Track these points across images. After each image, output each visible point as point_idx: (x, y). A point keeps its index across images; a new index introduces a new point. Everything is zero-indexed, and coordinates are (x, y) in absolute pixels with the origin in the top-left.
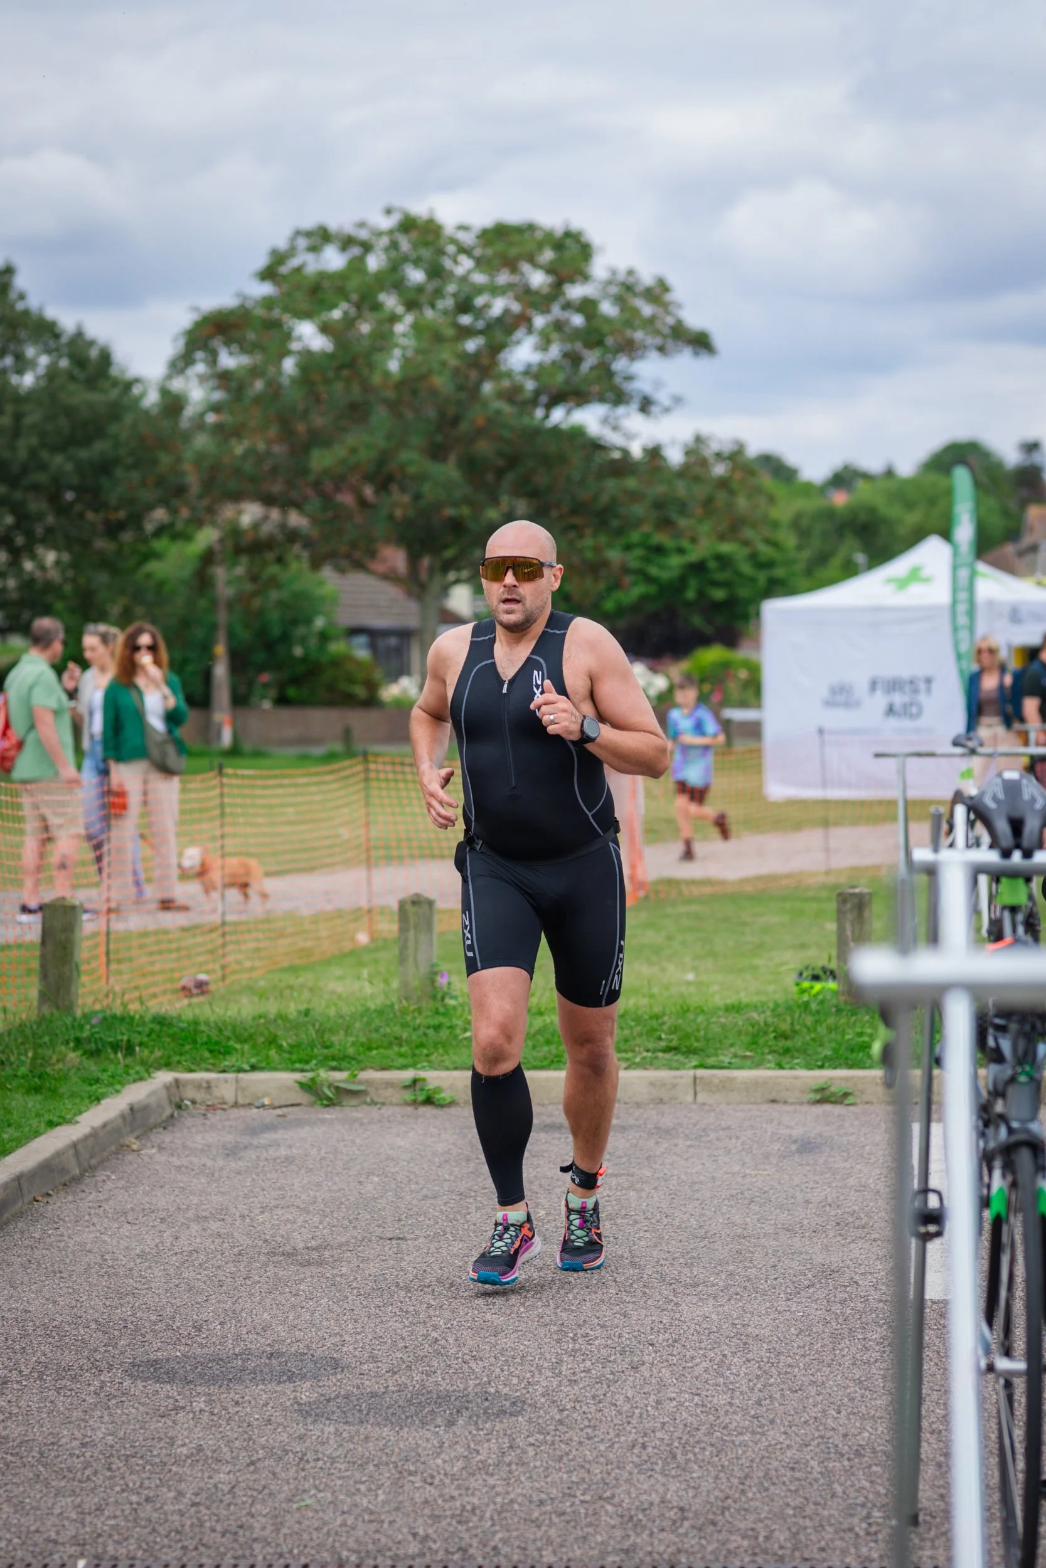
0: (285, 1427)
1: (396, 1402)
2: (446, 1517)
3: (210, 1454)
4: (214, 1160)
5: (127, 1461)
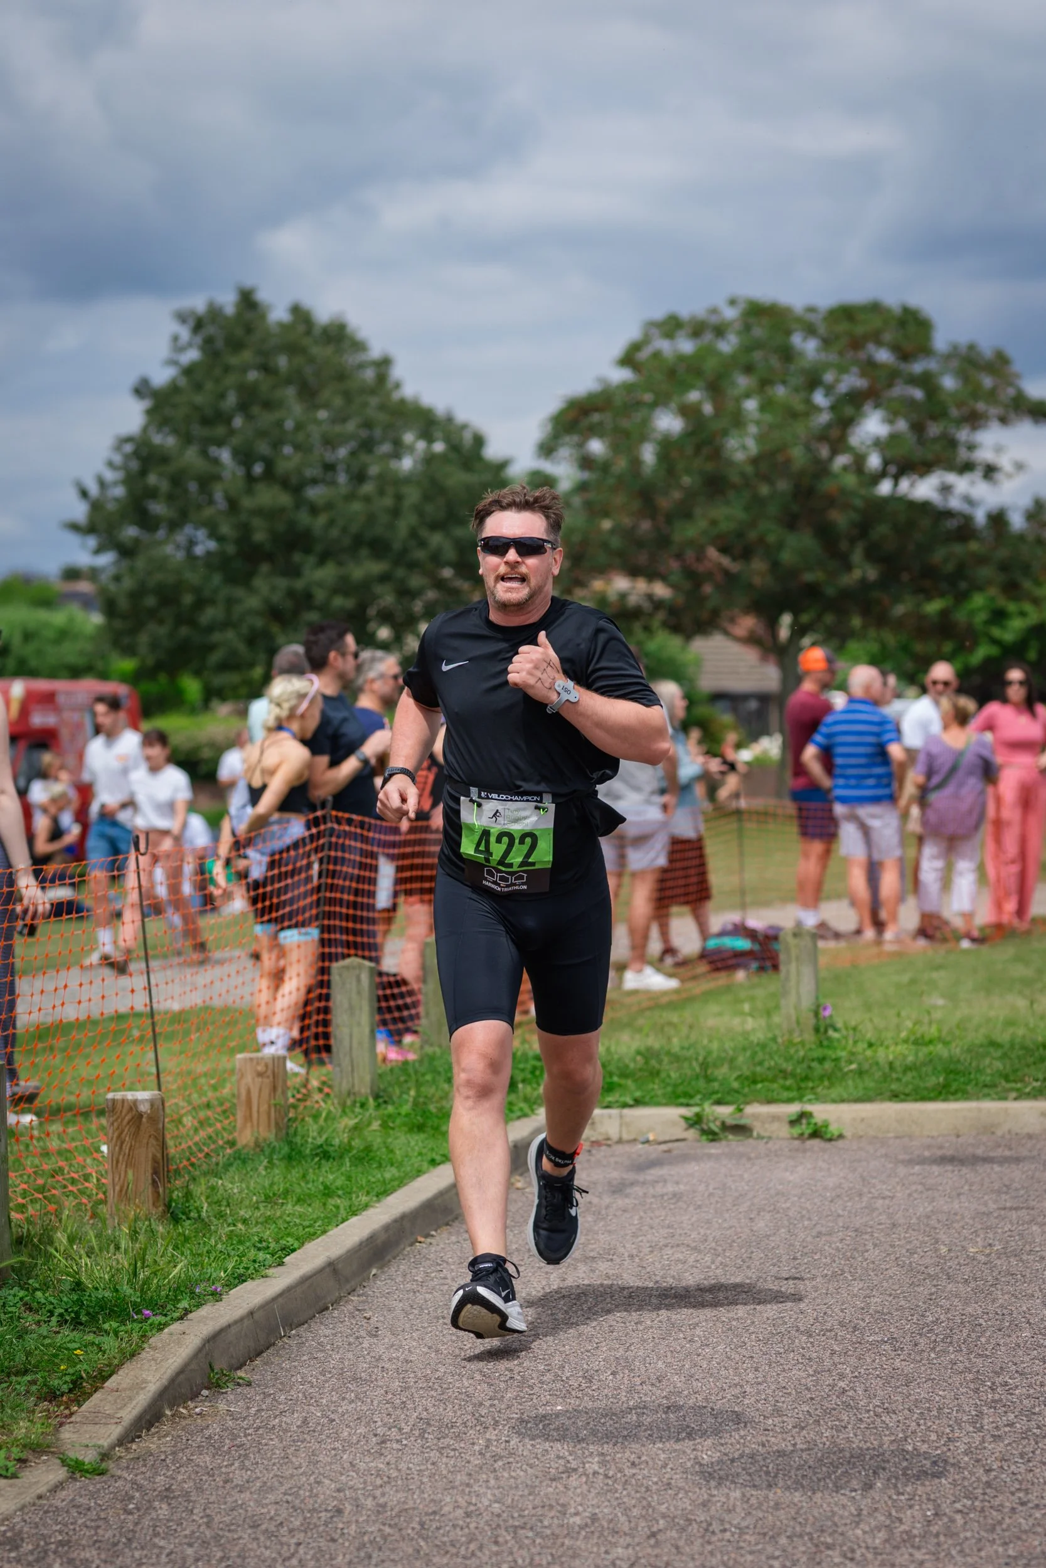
0: (686, 1492)
1: (806, 1462)
3: (605, 1524)
4: (600, 1197)
5: (515, 1532)
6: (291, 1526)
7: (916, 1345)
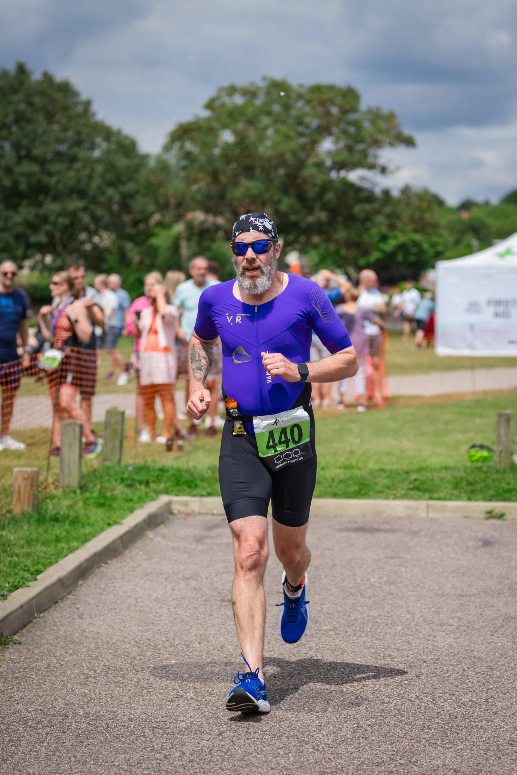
4: (190, 544)
5: (153, 731)
6: (43, 724)
7: (346, 632)
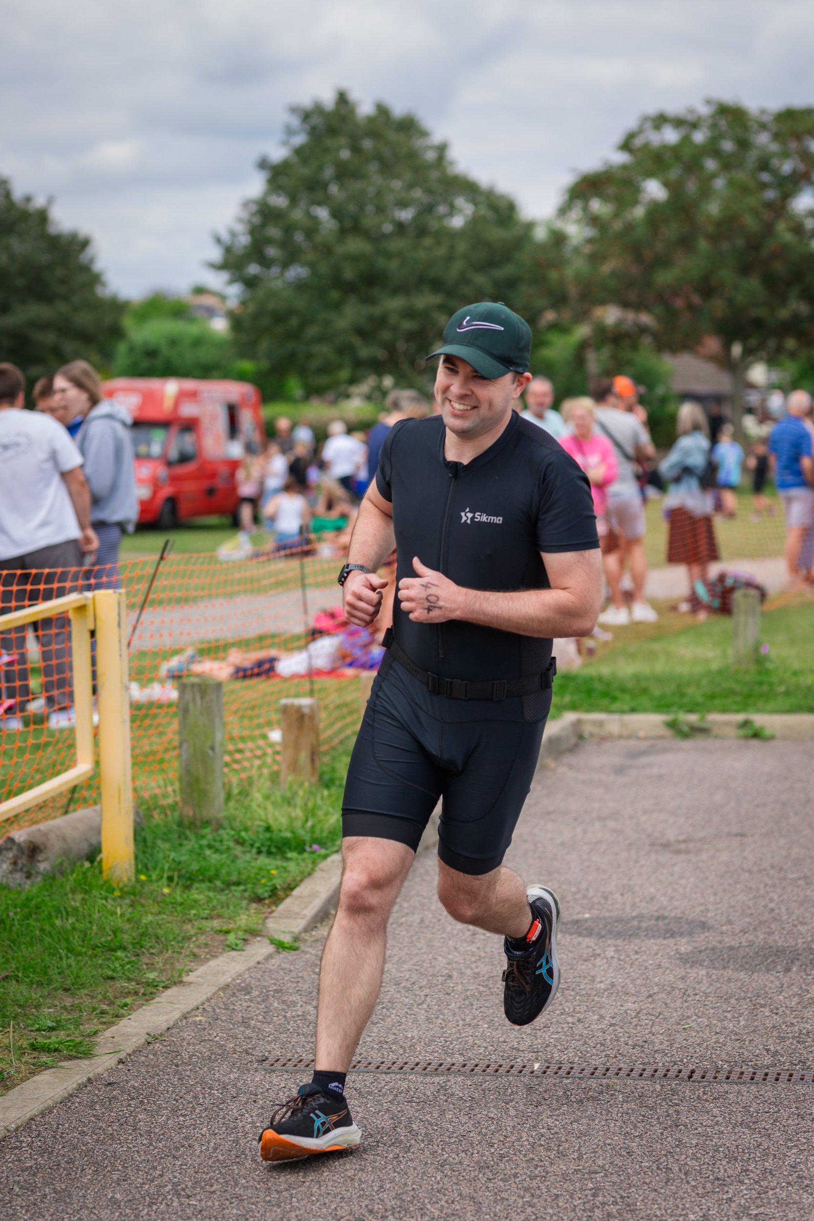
0: (671, 970)
1: (748, 954)
2: (789, 1038)
4: (607, 776)
